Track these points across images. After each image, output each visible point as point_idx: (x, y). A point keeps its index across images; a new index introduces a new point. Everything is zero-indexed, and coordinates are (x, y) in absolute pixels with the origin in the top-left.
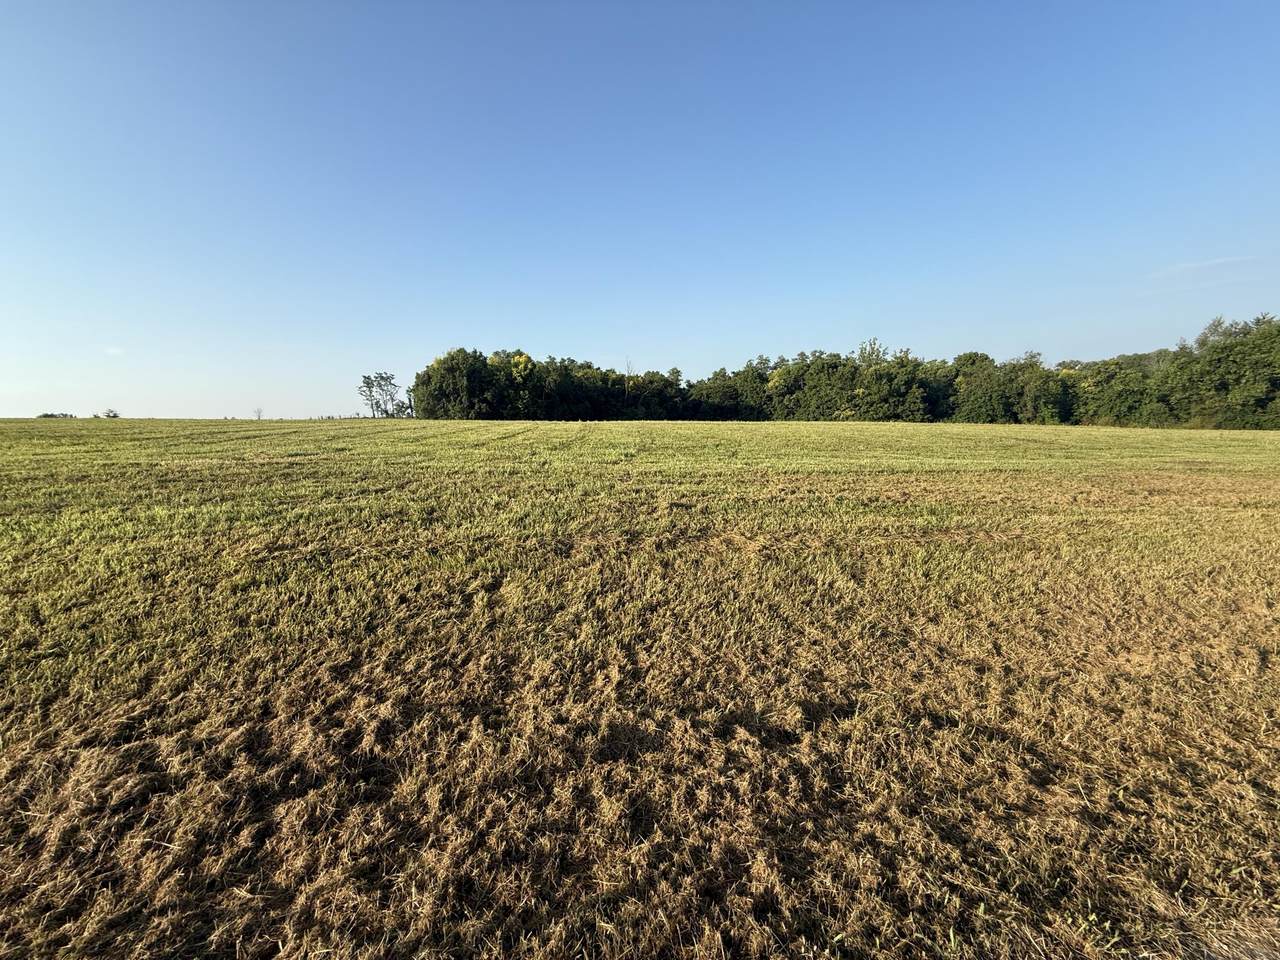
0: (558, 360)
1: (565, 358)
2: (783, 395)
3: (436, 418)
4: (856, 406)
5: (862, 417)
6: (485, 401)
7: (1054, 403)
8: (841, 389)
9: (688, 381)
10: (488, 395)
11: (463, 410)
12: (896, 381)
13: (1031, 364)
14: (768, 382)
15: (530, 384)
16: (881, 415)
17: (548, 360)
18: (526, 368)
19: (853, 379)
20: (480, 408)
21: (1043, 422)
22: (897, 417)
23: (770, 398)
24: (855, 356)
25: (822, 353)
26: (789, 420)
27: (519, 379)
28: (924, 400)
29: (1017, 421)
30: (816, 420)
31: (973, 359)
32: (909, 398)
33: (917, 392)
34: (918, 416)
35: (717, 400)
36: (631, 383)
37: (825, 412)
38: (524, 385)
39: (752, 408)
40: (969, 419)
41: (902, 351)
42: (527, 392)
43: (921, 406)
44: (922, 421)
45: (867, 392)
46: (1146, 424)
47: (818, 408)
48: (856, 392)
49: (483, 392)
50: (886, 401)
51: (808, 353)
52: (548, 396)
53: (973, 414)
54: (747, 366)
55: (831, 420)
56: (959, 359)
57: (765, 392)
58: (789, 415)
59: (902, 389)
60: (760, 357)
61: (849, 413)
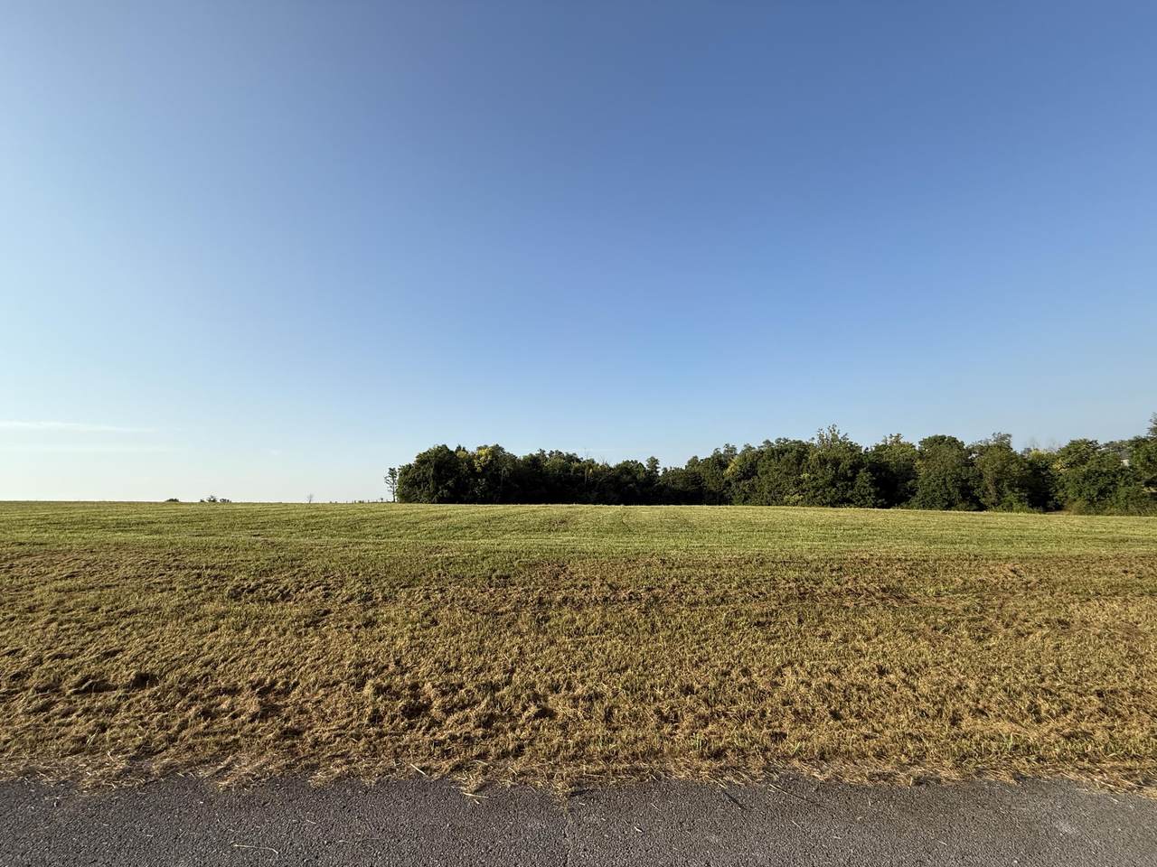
1: (554, 451)
2: (740, 480)
4: (804, 491)
5: (810, 502)
6: (448, 488)
7: (1022, 487)
8: (788, 474)
9: (665, 469)
10: (450, 483)
11: (429, 495)
12: (841, 466)
15: (488, 473)
16: (829, 499)
19: (799, 464)
20: (442, 494)
21: (1010, 508)
22: (847, 502)
23: (728, 483)
24: (815, 442)
25: (787, 440)
26: (747, 504)
27: (479, 469)
28: (874, 484)
29: (982, 508)
30: (769, 505)
31: (939, 441)
32: (859, 482)
33: (864, 476)
34: (870, 501)
35: (681, 485)
37: (775, 498)
38: (482, 474)
40: (928, 504)
42: (485, 480)
43: (872, 490)
44: (875, 506)
45: (812, 477)
47: (770, 492)
48: (803, 475)
49: (448, 478)
50: (834, 485)
51: (773, 441)
52: (502, 482)
53: (928, 499)
54: (715, 454)
55: (783, 505)
56: (926, 442)
57: (723, 477)
58: (745, 501)
59: (849, 474)
60: (727, 446)
61: (797, 497)
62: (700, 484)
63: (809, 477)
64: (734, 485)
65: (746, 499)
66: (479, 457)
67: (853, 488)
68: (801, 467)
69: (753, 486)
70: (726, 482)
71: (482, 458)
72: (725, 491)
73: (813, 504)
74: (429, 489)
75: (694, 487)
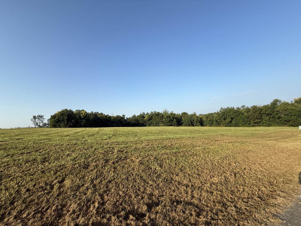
0: (94, 112)
1: (96, 112)
2: (148, 121)
3: (56, 128)
4: (163, 123)
5: (165, 126)
6: (72, 122)
7: (200, 122)
8: (160, 119)
9: (127, 118)
10: (73, 121)
11: (65, 125)
12: (171, 118)
13: (194, 115)
14: (145, 118)
15: (85, 118)
16: (169, 125)
17: (91, 112)
18: (85, 114)
19: (162, 117)
20: (70, 124)
21: (198, 126)
22: (172, 125)
23: (145, 121)
24: (163, 112)
25: (156, 112)
26: (150, 126)
27: (83, 117)
28: (177, 122)
29: (194, 126)
30: (156, 126)
31: (184, 114)
33: (175, 120)
34: (176, 125)
35: (133, 122)
36: (113, 118)
37: (157, 125)
38: (84, 118)
39: (142, 124)
40: (186, 126)
41: (171, 112)
42: (84, 120)
43: (176, 123)
44: (177, 126)
45: (165, 120)
46: (215, 126)
47: (156, 123)
48: (163, 120)
49: (71, 120)
50: (169, 122)
51: (153, 112)
52: (90, 121)
53: (186, 125)
54: (140, 114)
55: (159, 126)
56: (182, 113)
57: (144, 120)
58: (150, 125)
61: (162, 125)
67: (173, 122)
69: (151, 122)
71: (83, 114)
75: (137, 122)
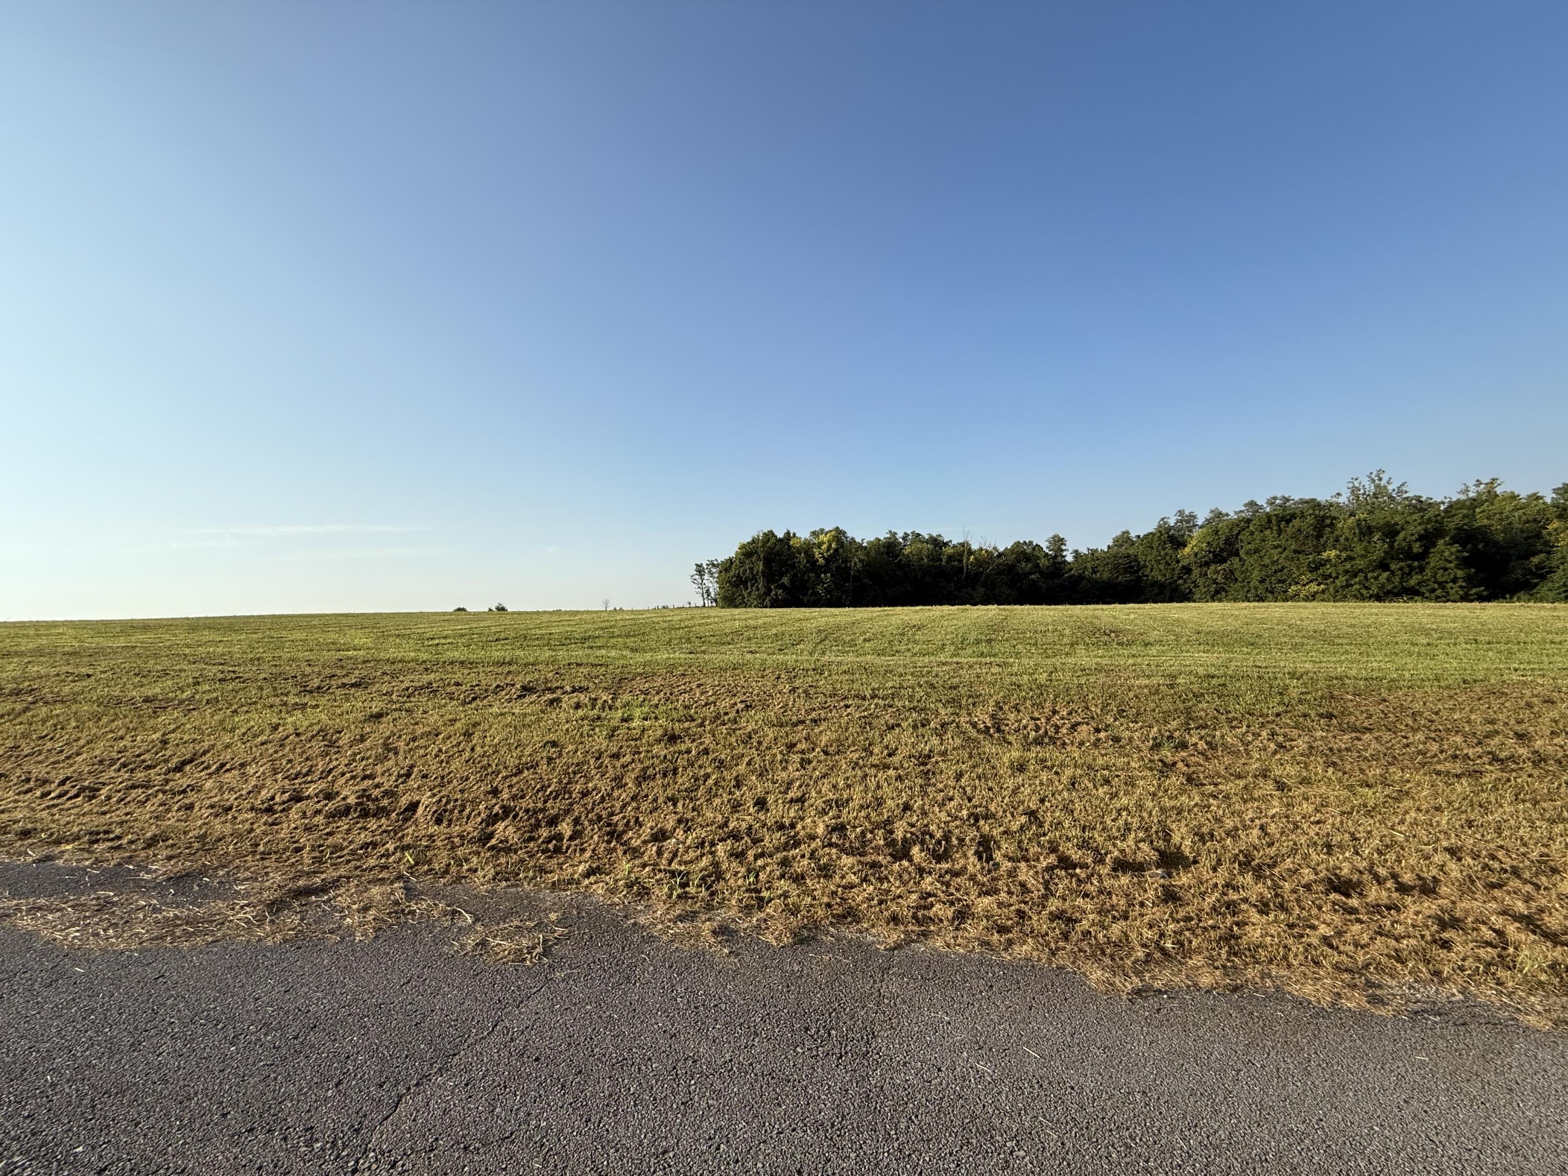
0: (900, 535)
1: (911, 532)
2: (1207, 564)
4: (1326, 578)
5: (1339, 595)
6: (783, 586)
8: (1295, 552)
9: (1076, 552)
10: (785, 580)
11: (759, 597)
12: (1401, 535)
14: (1185, 546)
15: (833, 566)
16: (1374, 589)
18: (828, 549)
19: (1319, 536)
20: (776, 594)
22: (1412, 593)
23: (1187, 570)
24: (1343, 500)
25: (1288, 500)
26: (1220, 600)
27: (821, 561)
28: (1465, 563)
30: (1262, 600)
32: (1433, 560)
33: (1447, 550)
35: (1106, 576)
36: (972, 557)
37: (1274, 589)
38: (826, 568)
39: (1160, 585)
42: (829, 575)
43: (1460, 573)
44: (1465, 598)
45: (1344, 555)
47: (1262, 581)
48: (1325, 555)
49: (782, 575)
50: (1384, 566)
51: (1262, 502)
52: (856, 579)
54: (1160, 526)
55: (1286, 600)
57: (1178, 561)
58: (1217, 594)
59: (1417, 548)
60: (1181, 512)
61: (1314, 587)
62: (1137, 571)
63: (1338, 557)
64: (1196, 572)
65: (1217, 592)
66: (819, 545)
67: (1421, 569)
68: (1322, 541)
69: (1232, 572)
70: (1184, 567)
71: (825, 547)
72: (1180, 581)
73: (1344, 598)
74: (758, 589)
75: (1128, 577)
